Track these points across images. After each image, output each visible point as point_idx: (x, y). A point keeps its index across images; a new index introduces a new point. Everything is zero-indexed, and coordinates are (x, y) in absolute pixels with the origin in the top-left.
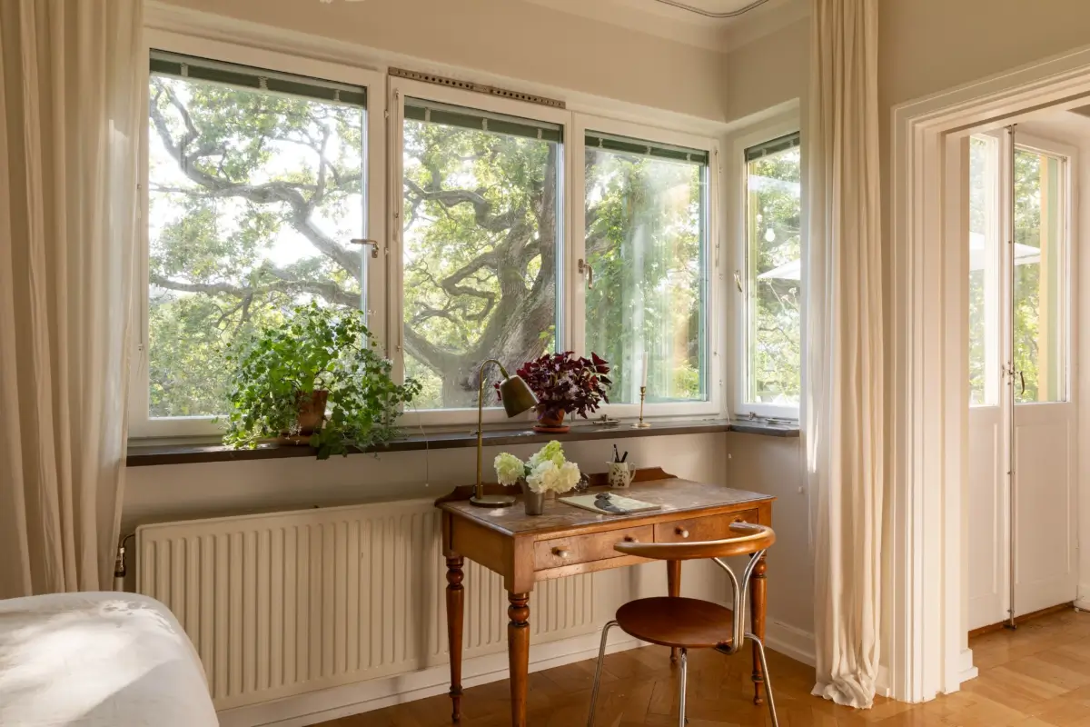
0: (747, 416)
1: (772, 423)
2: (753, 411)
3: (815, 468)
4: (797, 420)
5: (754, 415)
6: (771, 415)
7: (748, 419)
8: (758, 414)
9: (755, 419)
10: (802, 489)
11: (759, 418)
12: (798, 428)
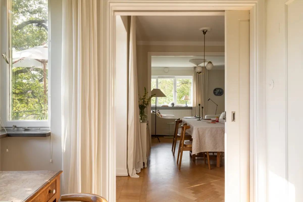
0: (12, 127)
1: (26, 130)
2: (15, 125)
3: (65, 150)
4: (48, 127)
5: (15, 127)
6: (26, 126)
7: (12, 129)
8: (17, 126)
9: (16, 129)
10: (52, 161)
11: (18, 128)
12: (50, 132)
